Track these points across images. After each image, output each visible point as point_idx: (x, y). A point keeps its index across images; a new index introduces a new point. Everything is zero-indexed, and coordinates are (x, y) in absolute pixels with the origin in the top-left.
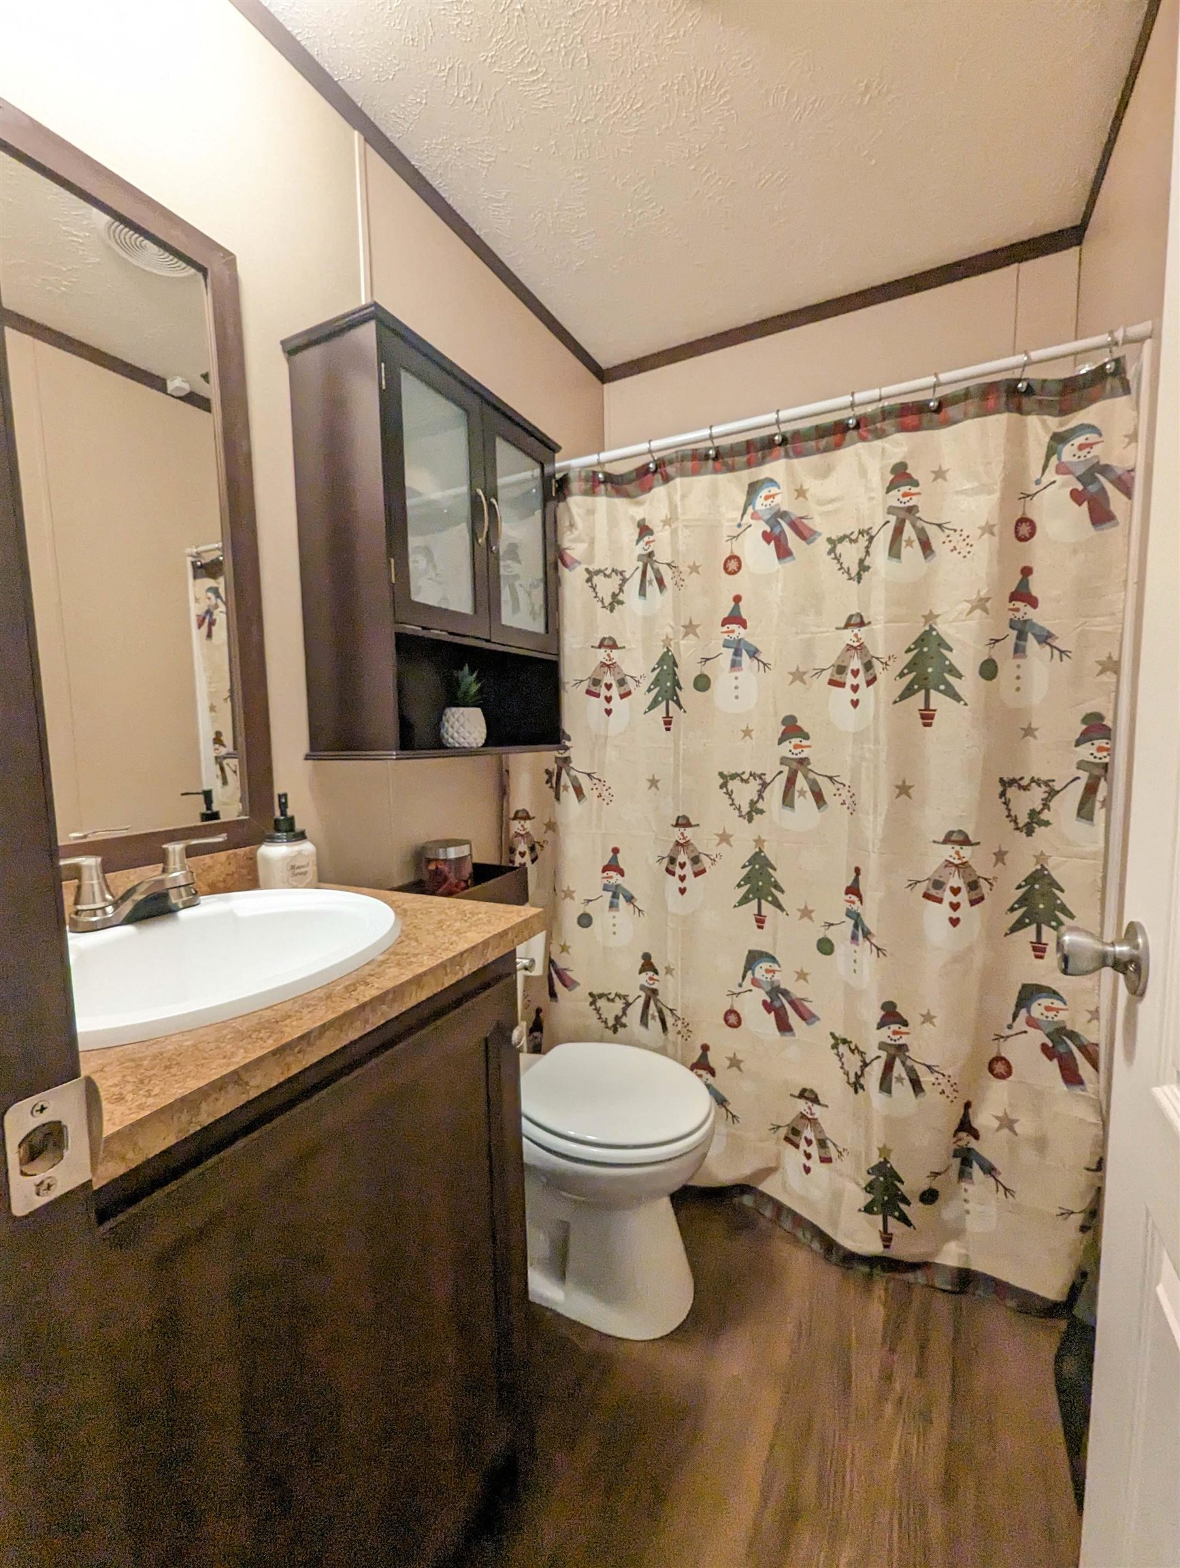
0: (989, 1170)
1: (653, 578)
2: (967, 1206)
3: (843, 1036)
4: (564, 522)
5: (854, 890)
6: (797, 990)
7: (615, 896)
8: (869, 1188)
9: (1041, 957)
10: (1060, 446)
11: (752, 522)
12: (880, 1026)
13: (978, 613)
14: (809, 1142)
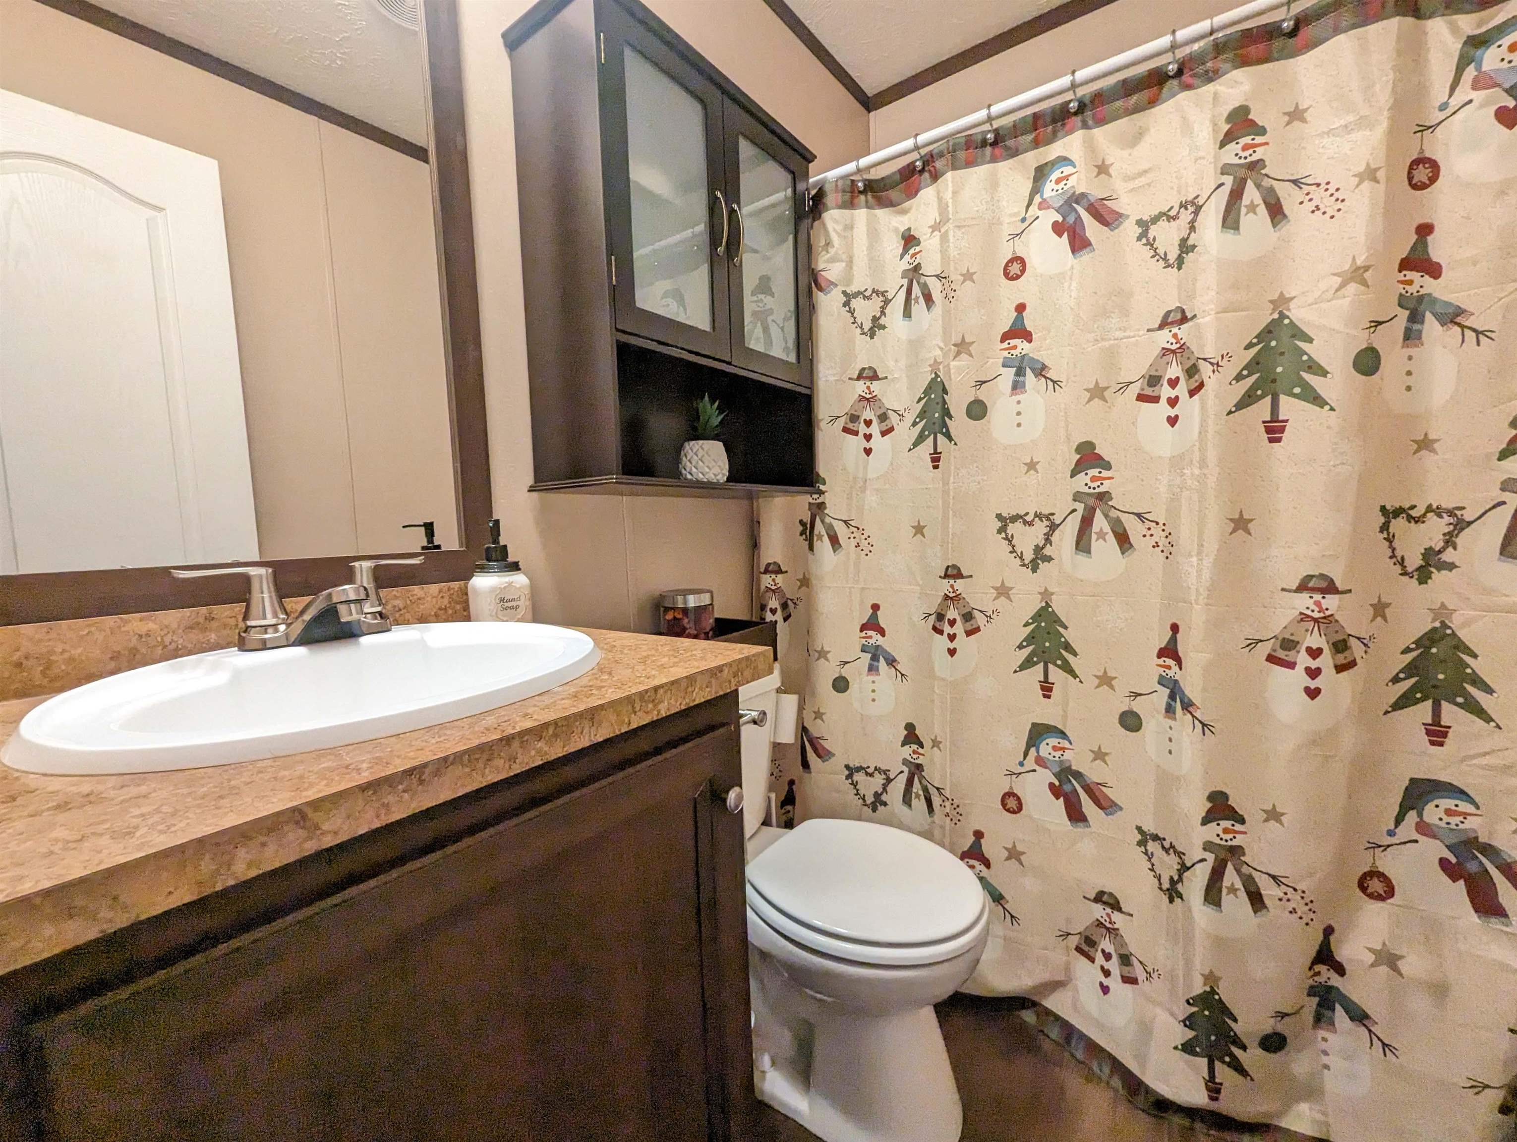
0: (1360, 1017)
1: (919, 294)
2: (1325, 1060)
3: (1153, 831)
4: (819, 242)
5: (1170, 651)
6: (1094, 773)
7: (875, 658)
8: (1189, 1022)
9: (1441, 744)
10: (1479, 52)
11: (1040, 213)
12: (1205, 821)
13: (1353, 288)
14: (1108, 957)
